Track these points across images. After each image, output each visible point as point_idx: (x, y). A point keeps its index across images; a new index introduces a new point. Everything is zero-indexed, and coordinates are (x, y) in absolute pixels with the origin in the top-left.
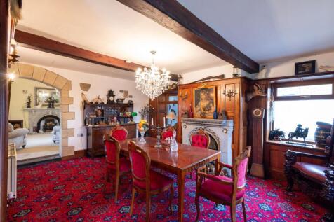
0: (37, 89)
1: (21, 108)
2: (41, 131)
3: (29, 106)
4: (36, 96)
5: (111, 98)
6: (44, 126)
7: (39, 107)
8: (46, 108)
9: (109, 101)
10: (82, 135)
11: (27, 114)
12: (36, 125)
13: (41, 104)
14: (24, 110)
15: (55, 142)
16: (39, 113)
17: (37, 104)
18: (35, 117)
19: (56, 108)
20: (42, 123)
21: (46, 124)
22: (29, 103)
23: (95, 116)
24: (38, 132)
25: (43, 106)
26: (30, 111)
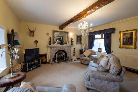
0: (54, 32)
1: (46, 46)
2: (56, 60)
3: (50, 44)
4: (54, 37)
6: (57, 57)
8: (59, 45)
11: (49, 49)
12: (54, 57)
16: (55, 48)
17: (54, 43)
18: (53, 51)
19: (65, 45)
20: (57, 55)
24: (55, 62)
25: (58, 43)
26: (51, 48)
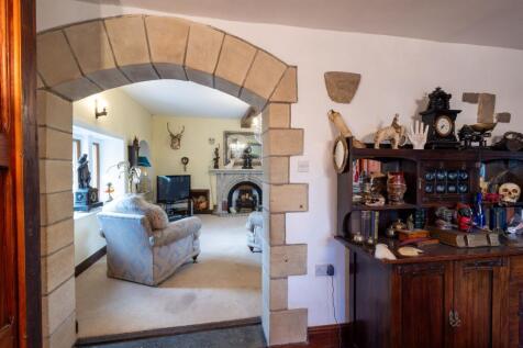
0: (227, 134)
1: (206, 170)
2: (233, 209)
3: (216, 166)
4: (226, 148)
5: (443, 125)
6: (237, 201)
7: (229, 167)
8: (239, 168)
9: (434, 136)
10: (331, 271)
11: (214, 178)
12: (225, 200)
13: (232, 162)
14: (210, 172)
15: (252, 248)
16: (230, 177)
17: (227, 162)
18: (224, 184)
19: (256, 168)
20: (235, 196)
21: (239, 197)
22: (216, 160)
23: (382, 201)
24: (229, 212)
25: (236, 164)
26: (219, 174)
